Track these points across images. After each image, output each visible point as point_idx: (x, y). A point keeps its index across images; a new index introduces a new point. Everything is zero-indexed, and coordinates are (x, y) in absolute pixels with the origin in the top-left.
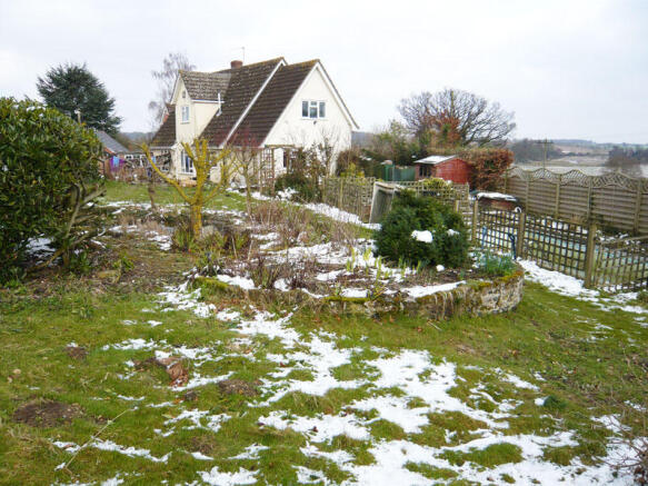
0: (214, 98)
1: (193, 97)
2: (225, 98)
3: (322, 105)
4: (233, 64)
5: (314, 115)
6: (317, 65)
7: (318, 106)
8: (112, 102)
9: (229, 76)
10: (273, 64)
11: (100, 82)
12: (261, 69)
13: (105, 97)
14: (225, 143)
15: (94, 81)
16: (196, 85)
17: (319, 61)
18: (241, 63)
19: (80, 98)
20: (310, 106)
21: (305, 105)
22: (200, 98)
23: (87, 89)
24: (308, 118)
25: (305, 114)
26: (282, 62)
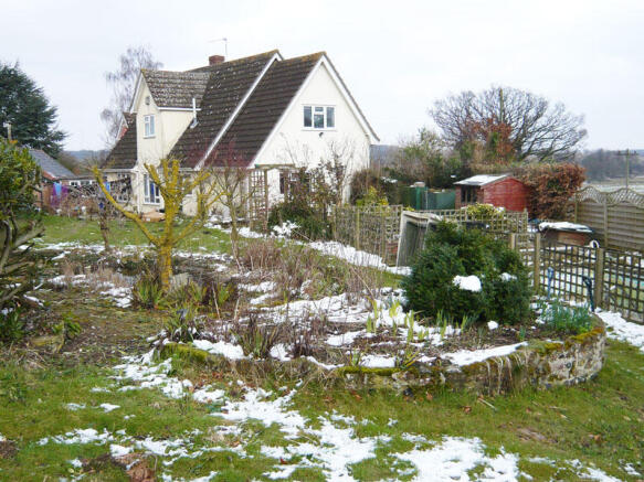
0: (187, 105)
1: (160, 104)
2: (201, 104)
3: (330, 111)
4: (212, 60)
5: (319, 124)
6: (323, 59)
7: (325, 113)
8: (52, 111)
9: (207, 75)
10: (264, 58)
11: (38, 86)
12: (250, 66)
13: (44, 105)
14: (202, 163)
15: (29, 85)
16: (163, 87)
17: (324, 54)
18: (222, 58)
19: (11, 106)
20: (313, 112)
21: (307, 111)
22: (169, 105)
23: (20, 95)
24: (313, 127)
25: (307, 123)
26: (276, 56)
